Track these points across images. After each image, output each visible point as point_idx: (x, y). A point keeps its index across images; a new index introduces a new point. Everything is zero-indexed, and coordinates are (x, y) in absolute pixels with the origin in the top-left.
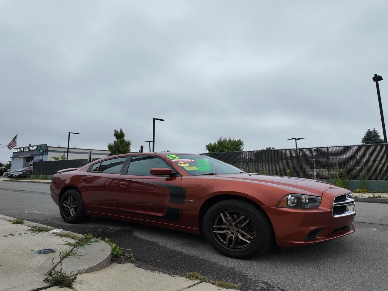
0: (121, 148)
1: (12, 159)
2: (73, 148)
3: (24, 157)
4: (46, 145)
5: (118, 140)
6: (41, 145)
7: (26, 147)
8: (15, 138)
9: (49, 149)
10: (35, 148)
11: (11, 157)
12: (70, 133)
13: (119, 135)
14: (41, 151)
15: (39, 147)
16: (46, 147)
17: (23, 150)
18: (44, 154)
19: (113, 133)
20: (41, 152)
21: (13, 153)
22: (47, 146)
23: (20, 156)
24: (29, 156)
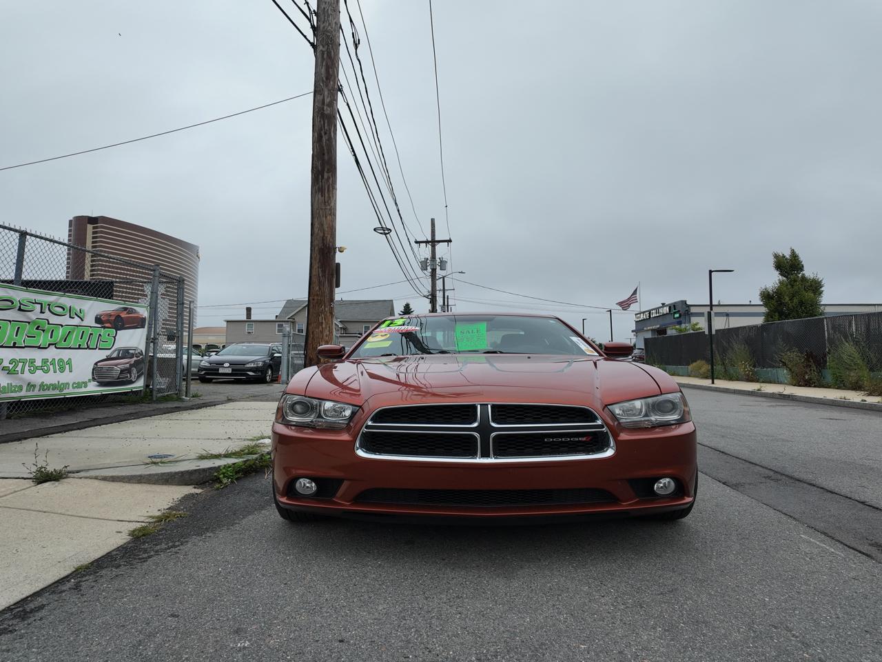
0: (787, 299)
1: (634, 335)
2: (748, 303)
3: (652, 330)
4: (684, 302)
5: (787, 277)
6: (675, 303)
7: (652, 310)
8: (635, 292)
9: (693, 310)
10: (666, 310)
11: (633, 331)
12: (711, 272)
13: (789, 266)
14: (677, 315)
15: (673, 307)
16: (684, 306)
17: (650, 316)
18: (683, 321)
19: (772, 260)
20: (677, 318)
21: (636, 322)
22: (688, 303)
23: (645, 329)
24: (658, 326)
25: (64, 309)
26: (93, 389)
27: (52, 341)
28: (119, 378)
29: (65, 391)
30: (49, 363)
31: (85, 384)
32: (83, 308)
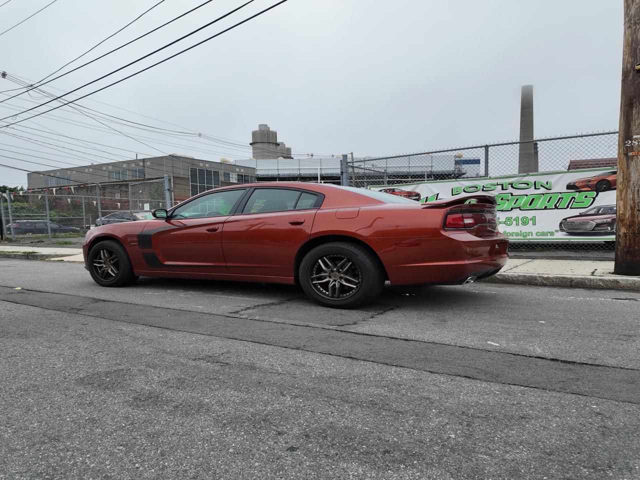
25: (528, 184)
26: (561, 237)
27: (517, 205)
28: (593, 230)
29: (528, 237)
30: (512, 220)
31: (552, 234)
32: (549, 181)
